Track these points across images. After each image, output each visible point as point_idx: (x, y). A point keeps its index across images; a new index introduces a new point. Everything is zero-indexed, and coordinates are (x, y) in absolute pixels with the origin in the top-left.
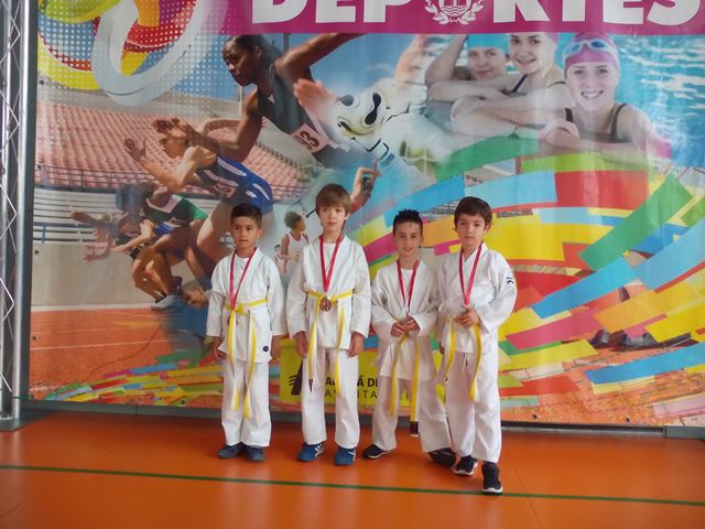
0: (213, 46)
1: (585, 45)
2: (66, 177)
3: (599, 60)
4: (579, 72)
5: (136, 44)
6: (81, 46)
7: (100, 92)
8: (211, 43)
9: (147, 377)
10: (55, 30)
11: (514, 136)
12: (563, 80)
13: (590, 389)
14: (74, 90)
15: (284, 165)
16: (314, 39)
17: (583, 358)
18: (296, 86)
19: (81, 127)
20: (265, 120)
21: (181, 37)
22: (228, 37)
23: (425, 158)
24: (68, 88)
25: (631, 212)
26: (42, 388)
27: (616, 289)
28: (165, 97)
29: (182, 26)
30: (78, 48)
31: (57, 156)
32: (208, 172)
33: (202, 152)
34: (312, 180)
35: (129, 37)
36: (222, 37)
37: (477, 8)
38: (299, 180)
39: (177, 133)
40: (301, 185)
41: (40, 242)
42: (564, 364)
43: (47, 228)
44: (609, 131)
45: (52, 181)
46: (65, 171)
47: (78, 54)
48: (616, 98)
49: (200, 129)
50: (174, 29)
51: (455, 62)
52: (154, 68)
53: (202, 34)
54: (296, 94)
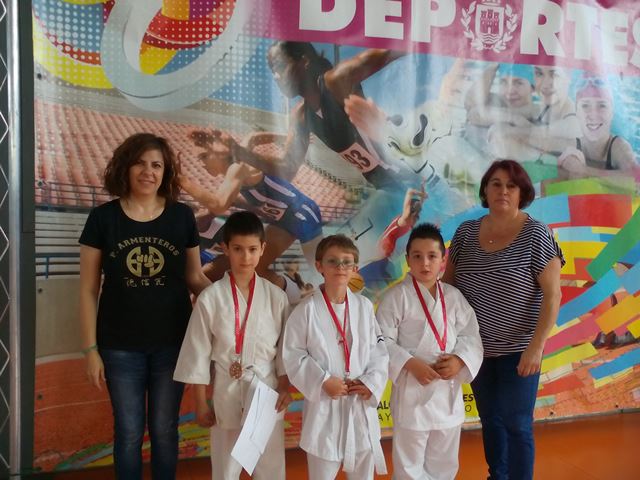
0: (257, 50)
1: (590, 82)
2: (72, 195)
3: (599, 96)
4: (585, 106)
5: (159, 37)
6: (87, 33)
7: (114, 93)
8: (254, 47)
9: (188, 425)
10: (52, 10)
11: (540, 162)
12: (574, 112)
13: (592, 384)
14: (79, 88)
15: (332, 185)
16: (364, 54)
17: (587, 359)
18: (346, 102)
19: (89, 133)
20: (313, 136)
21: (220, 36)
22: (273, 42)
23: (465, 180)
24: (71, 86)
25: (619, 230)
26: (52, 457)
27: (609, 296)
28: (202, 105)
29: (221, 23)
30: (83, 36)
31: (59, 169)
32: (254, 192)
33: (247, 169)
34: (363, 201)
35: (150, 29)
36: (267, 41)
37: (507, 38)
38: (349, 201)
39: (218, 147)
40: (350, 206)
41: (44, 277)
42: (573, 365)
43: (52, 260)
44: (605, 159)
45: (55, 201)
46: (70, 188)
47: (83, 43)
48: (612, 131)
49: (244, 143)
50: (211, 26)
51: (490, 88)
52: (185, 68)
53: (244, 35)
54: (347, 110)
